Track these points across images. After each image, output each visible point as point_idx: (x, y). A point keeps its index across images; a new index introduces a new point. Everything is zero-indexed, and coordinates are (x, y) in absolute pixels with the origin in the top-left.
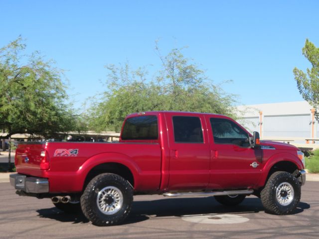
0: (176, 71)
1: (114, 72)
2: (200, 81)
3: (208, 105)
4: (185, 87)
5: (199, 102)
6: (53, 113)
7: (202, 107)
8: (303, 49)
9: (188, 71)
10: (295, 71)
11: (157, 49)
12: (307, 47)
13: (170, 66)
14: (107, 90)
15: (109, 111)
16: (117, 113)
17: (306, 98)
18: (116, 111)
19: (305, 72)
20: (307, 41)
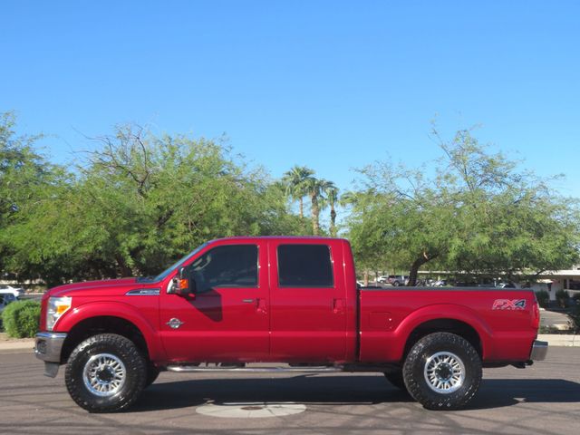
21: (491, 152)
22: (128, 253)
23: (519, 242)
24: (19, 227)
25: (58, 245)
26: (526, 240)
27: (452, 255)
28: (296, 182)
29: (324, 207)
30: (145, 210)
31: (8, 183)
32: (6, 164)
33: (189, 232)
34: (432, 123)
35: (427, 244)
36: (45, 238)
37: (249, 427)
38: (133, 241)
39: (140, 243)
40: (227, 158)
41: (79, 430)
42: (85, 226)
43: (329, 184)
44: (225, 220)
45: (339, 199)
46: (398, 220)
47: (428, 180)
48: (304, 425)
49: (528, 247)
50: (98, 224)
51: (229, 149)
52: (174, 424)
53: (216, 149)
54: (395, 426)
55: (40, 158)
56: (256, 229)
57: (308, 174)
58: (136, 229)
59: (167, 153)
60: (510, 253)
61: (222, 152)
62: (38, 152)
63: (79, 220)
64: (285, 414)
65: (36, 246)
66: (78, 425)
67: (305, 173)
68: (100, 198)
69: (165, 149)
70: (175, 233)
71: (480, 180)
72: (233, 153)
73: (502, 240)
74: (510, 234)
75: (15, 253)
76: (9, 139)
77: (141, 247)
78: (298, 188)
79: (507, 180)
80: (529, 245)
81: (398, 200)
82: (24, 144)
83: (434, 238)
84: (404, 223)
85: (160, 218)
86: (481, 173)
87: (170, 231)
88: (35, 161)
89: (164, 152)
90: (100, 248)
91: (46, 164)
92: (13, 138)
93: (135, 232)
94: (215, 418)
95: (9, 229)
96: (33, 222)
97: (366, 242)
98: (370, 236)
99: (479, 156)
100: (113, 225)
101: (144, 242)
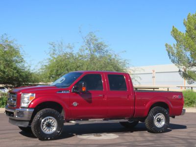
0: (92, 46)
1: (54, 46)
2: (107, 51)
3: (110, 66)
4: (97, 55)
5: (105, 64)
6: (15, 71)
7: (107, 67)
8: (171, 32)
9: (99, 45)
10: (166, 45)
11: (80, 32)
12: (173, 31)
13: (88, 42)
14: (50, 57)
15: (50, 70)
16: (54, 72)
17: (173, 61)
18: (54, 70)
19: (172, 46)
20: (173, 27)
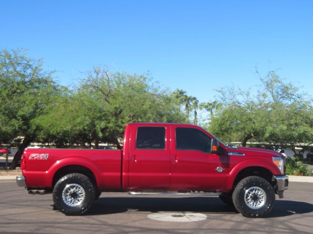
21: (286, 83)
22: (100, 130)
23: (302, 129)
24: (45, 117)
25: (65, 126)
26: (305, 128)
27: (267, 135)
28: (177, 97)
29: (191, 109)
30: (108, 109)
31: (40, 94)
32: (38, 85)
33: (131, 120)
34: (256, 67)
35: (254, 129)
36: (58, 122)
37: (180, 228)
38: (103, 124)
39: (106, 126)
40: (150, 84)
41: (87, 227)
42: (78, 116)
43: (195, 98)
44: (149, 115)
45: (198, 106)
46: (238, 116)
47: (254, 96)
48: (211, 227)
49: (306, 132)
50: (85, 116)
51: (151, 79)
52: (139, 225)
53: (145, 79)
54: (262, 229)
55: (54, 83)
56: (165, 120)
57: (183, 93)
58: (104, 118)
59: (117, 81)
60: (297, 134)
61: (147, 80)
62: (54, 80)
63: (75, 114)
64: (197, 220)
65: (54, 126)
66: (87, 224)
67: (182, 93)
68: (86, 102)
69: (117, 79)
70: (124, 121)
71: (280, 96)
72: (153, 81)
73: (292, 128)
74: (296, 125)
75: (42, 129)
76: (40, 73)
77: (107, 128)
78: (179, 100)
79: (294, 97)
80: (307, 130)
81: (238, 106)
82: (47, 75)
83: (257, 126)
84: (242, 118)
85: (116, 113)
86: (280, 93)
87: (121, 120)
88: (52, 84)
89: (116, 81)
90: (86, 128)
91: (58, 86)
92: (42, 72)
93: (103, 120)
94: (160, 222)
95: (40, 118)
96: (52, 114)
97: (221, 128)
98: (223, 124)
99: (280, 84)
100: (92, 117)
101: (108, 125)
